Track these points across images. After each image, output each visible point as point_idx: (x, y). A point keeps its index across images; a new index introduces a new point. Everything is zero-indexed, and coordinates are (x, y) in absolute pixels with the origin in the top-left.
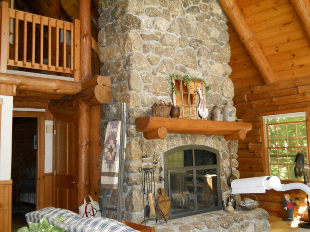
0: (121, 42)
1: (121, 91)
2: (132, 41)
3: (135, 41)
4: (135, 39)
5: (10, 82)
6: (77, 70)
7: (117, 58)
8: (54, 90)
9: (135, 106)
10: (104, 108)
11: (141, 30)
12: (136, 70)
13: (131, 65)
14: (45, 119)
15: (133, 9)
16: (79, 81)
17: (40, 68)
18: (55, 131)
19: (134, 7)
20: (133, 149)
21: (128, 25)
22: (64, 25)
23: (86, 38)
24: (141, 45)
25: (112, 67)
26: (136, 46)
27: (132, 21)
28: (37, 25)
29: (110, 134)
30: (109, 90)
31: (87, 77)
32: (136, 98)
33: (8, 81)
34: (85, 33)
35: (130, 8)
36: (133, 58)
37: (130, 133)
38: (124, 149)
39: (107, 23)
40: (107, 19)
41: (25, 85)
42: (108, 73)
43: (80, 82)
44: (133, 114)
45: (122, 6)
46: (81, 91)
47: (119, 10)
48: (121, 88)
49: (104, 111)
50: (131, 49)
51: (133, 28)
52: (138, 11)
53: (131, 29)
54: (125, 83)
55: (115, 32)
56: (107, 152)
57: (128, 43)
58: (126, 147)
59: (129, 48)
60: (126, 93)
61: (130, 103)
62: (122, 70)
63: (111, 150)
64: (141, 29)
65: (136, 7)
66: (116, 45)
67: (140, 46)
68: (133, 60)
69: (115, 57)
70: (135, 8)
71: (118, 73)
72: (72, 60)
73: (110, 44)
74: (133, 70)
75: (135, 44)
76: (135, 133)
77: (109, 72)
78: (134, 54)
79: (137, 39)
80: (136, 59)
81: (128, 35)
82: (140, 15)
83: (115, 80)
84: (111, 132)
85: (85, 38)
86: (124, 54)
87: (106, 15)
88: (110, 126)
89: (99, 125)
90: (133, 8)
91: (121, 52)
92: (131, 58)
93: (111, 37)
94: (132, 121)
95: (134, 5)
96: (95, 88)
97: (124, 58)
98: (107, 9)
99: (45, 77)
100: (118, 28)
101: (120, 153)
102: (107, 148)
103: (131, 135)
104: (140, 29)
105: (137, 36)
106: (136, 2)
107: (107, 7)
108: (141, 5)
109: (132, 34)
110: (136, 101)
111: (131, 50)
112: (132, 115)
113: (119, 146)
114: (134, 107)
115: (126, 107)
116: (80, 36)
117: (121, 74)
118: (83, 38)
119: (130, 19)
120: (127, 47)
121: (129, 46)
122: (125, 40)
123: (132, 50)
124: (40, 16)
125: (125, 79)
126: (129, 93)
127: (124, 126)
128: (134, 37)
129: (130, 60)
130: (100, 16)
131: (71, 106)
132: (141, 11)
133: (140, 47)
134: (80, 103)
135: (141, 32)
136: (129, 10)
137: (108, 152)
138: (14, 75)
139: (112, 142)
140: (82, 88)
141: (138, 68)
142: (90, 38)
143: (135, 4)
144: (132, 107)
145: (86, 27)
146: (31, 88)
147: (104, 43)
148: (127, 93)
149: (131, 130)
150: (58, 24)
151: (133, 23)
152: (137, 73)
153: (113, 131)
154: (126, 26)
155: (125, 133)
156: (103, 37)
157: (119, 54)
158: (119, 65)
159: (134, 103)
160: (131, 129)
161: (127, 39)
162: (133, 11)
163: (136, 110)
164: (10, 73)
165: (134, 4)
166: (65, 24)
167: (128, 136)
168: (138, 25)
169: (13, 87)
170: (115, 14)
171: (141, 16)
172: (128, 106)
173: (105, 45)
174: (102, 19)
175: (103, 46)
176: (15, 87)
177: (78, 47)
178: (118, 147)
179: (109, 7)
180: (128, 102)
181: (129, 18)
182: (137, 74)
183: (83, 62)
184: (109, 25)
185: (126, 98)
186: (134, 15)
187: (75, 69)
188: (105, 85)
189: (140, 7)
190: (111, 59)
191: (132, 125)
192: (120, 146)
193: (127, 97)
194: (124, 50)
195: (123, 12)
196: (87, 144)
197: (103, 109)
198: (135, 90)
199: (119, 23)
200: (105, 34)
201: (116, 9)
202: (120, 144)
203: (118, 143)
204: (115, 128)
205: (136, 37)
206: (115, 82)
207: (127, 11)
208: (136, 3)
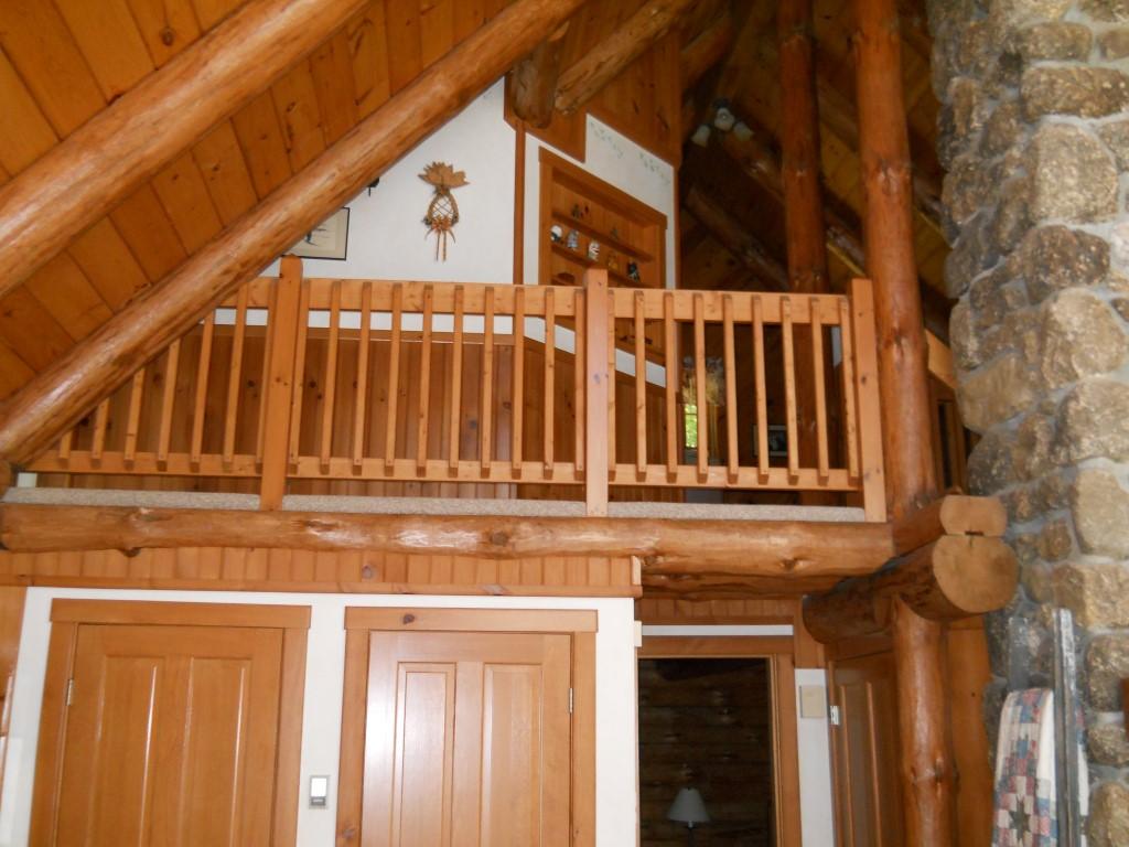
0: (1027, 343)
1: (1051, 557)
2: (1070, 337)
3: (1083, 334)
4: (1084, 325)
5: (619, 548)
6: (873, 473)
7: (1023, 415)
8: (782, 565)
9: (1109, 622)
10: (995, 624)
11: (1113, 284)
12: (1101, 462)
13: (1076, 440)
14: (794, 664)
15: (1063, 202)
16: (884, 520)
17: (730, 482)
18: (835, 710)
19: (1069, 194)
20: (1116, 826)
21: (1048, 271)
22: (811, 309)
23: (899, 344)
24: (1116, 344)
25: (1007, 453)
26: (1093, 356)
27: (1060, 253)
28: (708, 325)
29: (1015, 750)
30: (999, 550)
31: (916, 498)
32: (1111, 589)
33: (614, 543)
34: (896, 325)
35: (1049, 201)
36: (1079, 408)
37: (1099, 748)
38: (1075, 823)
39: (973, 275)
40: (974, 258)
41: (672, 553)
42: (996, 478)
43: (889, 521)
44: (1105, 662)
45: (1021, 199)
46: (893, 559)
47: (1012, 216)
48: (1047, 540)
49: (997, 636)
50: (1070, 371)
51: (1069, 281)
52: (1087, 205)
53: (1062, 288)
54: (1062, 521)
55: (1005, 307)
56: (1007, 825)
57: (1055, 349)
58: (1090, 809)
59: (1061, 368)
60: (1068, 567)
61: (1089, 613)
62: (1046, 464)
63: (1020, 820)
64: (1113, 281)
65: (1075, 194)
66: (1013, 360)
67: (1113, 349)
68: (1083, 416)
69: (1013, 408)
70: (1071, 200)
71: (1029, 477)
72: (852, 438)
73: (991, 358)
74: (1091, 463)
75: (1085, 346)
76: (1119, 749)
77: (999, 474)
78: (1083, 393)
79: (1093, 325)
80: (1097, 411)
81: (1052, 314)
82: (1104, 221)
83: (1024, 507)
84: (1015, 738)
85: (895, 346)
86: (1046, 396)
87: (969, 244)
88: (1014, 712)
89: (982, 698)
90: (1063, 199)
91: (1033, 386)
92: (1071, 412)
93: (995, 328)
94: (1105, 694)
95: (1066, 188)
96: (931, 550)
97: (1048, 413)
98: (971, 218)
99: (746, 517)
100: (1014, 289)
101: (1058, 838)
102: (1006, 807)
103: (1105, 755)
104: (1104, 278)
105: (1091, 311)
106: (1075, 172)
107: (971, 212)
108: (1099, 179)
109: (1069, 308)
110: (1113, 603)
111: (1072, 376)
112: (1101, 667)
113: (1053, 807)
114: (1109, 627)
115: (1070, 630)
116: (878, 340)
117: (1043, 483)
118: (888, 344)
119: (1053, 245)
120: (1052, 364)
121: (1060, 359)
122: (1042, 337)
123: (1077, 376)
124: (720, 293)
125: (1060, 503)
126: (1077, 566)
127: (1067, 717)
128: (1076, 321)
129: (1069, 421)
130: (951, 250)
131: (869, 616)
132: (1105, 204)
133: (1115, 354)
134: (897, 607)
135: (1114, 290)
136: (1047, 209)
137: (1011, 827)
138: (633, 522)
139: (1021, 782)
140: (897, 545)
141: (1112, 450)
142: (915, 343)
143: (1071, 182)
144: (1098, 628)
145: (900, 301)
146: (696, 562)
147: (970, 354)
148: (1072, 564)
149: (1103, 732)
150: (787, 309)
151: (1066, 261)
152: (1107, 475)
153: (1023, 737)
154: (1038, 278)
155: (1080, 748)
156: (966, 329)
157: (1025, 397)
158: (1030, 443)
159: (1106, 609)
160: (1101, 728)
161: (1049, 332)
162: (1065, 212)
163: (1118, 642)
164: (621, 516)
165: (1063, 183)
166: (814, 304)
167: (1091, 760)
168: (1092, 265)
169: (631, 565)
170: (998, 233)
171: (1107, 225)
172: (1080, 624)
173: (976, 361)
174: (957, 260)
175: (971, 368)
176: (637, 563)
177: (873, 383)
178: (1048, 809)
179: (978, 210)
180: (1077, 607)
181: (1047, 243)
182: (1112, 479)
183: (894, 440)
184: (985, 279)
185: (1069, 587)
186: (1073, 226)
187: (865, 472)
188: (980, 534)
189: (1097, 191)
190: (1001, 418)
191: (1103, 709)
192: (1058, 804)
193: (1071, 582)
194: (1042, 378)
195: (1027, 224)
196: (937, 779)
197: (993, 631)
198: (1104, 550)
199: (1015, 268)
200: (971, 320)
201: (999, 213)
202: (1057, 796)
203: (1048, 790)
204: (1033, 720)
205: (1090, 318)
206: (1025, 514)
207: (1041, 218)
208: (1072, 176)
